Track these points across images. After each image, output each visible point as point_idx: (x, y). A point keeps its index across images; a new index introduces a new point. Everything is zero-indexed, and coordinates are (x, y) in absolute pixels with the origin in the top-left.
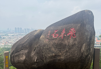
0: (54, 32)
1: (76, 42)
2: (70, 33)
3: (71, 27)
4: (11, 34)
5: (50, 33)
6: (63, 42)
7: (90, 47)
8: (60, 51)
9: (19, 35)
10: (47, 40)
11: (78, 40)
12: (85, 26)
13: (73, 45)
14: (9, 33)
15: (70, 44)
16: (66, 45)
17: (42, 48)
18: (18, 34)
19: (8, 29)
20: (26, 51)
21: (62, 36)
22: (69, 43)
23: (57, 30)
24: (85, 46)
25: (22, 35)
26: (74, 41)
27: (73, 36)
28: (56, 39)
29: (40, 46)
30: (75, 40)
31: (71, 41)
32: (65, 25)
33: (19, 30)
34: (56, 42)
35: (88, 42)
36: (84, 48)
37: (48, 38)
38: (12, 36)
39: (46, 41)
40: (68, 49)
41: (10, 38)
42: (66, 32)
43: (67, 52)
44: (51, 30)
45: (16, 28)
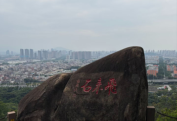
0: (85, 82)
1: (117, 101)
2: (109, 87)
3: (110, 77)
4: (14, 62)
5: (79, 84)
6: (98, 100)
7: (137, 108)
8: (94, 114)
9: (29, 63)
10: (75, 96)
11: (119, 98)
12: (131, 76)
13: (112, 106)
14: (10, 60)
15: (108, 104)
16: (102, 105)
17: (66, 108)
18: (26, 61)
19: (8, 52)
20: (42, 113)
21: (96, 90)
22: (107, 101)
23: (90, 80)
24: (130, 107)
25: (33, 63)
26: (114, 99)
27: (113, 91)
28: (88, 94)
29: (63, 105)
30: (116, 97)
31: (110, 99)
32: (102, 72)
33: (28, 55)
34: (88, 99)
35: (135, 101)
36: (128, 111)
37: (75, 93)
38: (16, 64)
39: (73, 97)
40: (105, 112)
41: (12, 69)
42: (102, 84)
43: (103, 115)
44: (81, 79)
45: (22, 50)
